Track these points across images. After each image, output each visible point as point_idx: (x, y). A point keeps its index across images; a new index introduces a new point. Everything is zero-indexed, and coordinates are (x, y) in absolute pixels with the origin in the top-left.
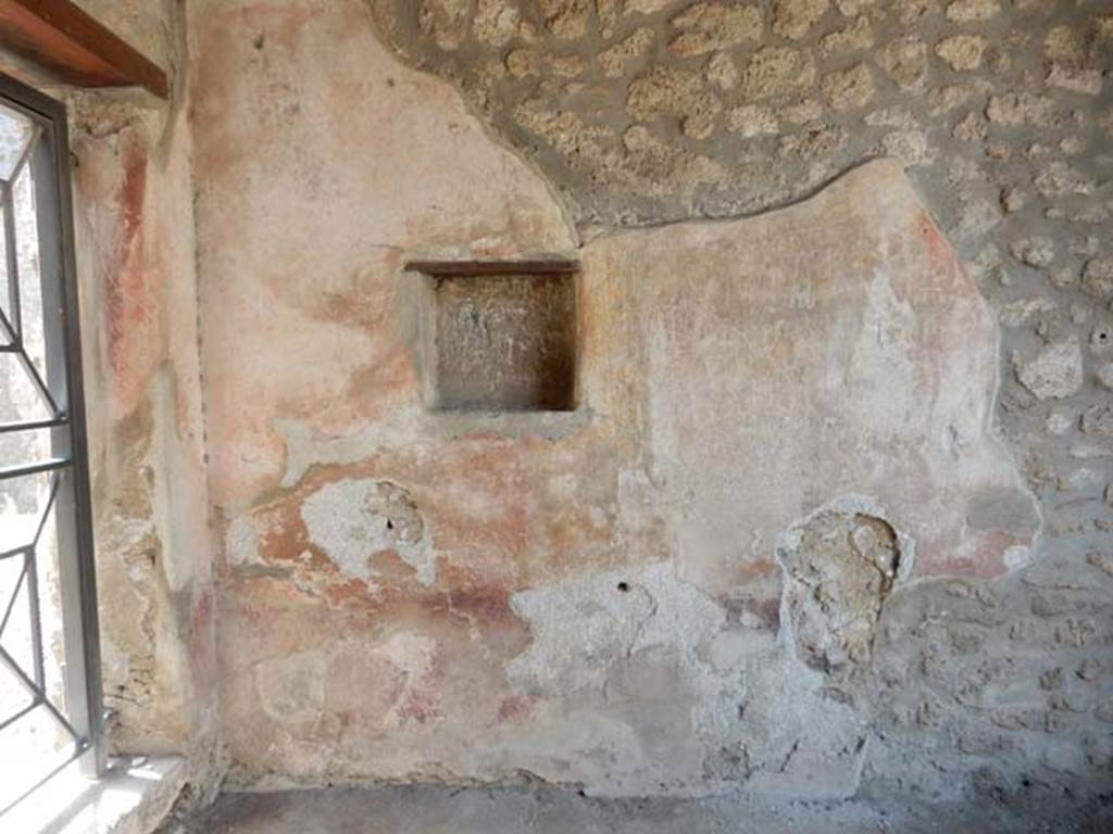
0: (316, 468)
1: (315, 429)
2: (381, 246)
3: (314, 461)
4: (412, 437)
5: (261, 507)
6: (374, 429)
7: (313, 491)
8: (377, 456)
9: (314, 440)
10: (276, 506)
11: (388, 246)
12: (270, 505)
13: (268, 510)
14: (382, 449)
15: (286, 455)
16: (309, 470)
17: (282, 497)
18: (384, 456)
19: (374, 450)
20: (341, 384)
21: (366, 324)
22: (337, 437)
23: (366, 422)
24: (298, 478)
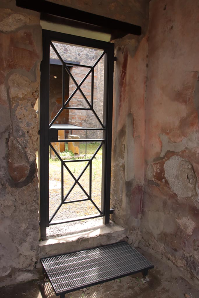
0: (168, 152)
1: (170, 139)
2: (192, 72)
3: (168, 150)
4: (196, 145)
5: (155, 162)
6: (184, 140)
7: (167, 160)
8: (185, 151)
9: (169, 142)
10: (158, 163)
11: (194, 71)
12: (157, 162)
13: (156, 163)
14: (186, 148)
15: (162, 147)
16: (167, 152)
17: (160, 160)
18: (187, 151)
19: (184, 148)
20: (177, 123)
21: (185, 102)
22: (175, 142)
23: (183, 137)
24: (164, 155)
